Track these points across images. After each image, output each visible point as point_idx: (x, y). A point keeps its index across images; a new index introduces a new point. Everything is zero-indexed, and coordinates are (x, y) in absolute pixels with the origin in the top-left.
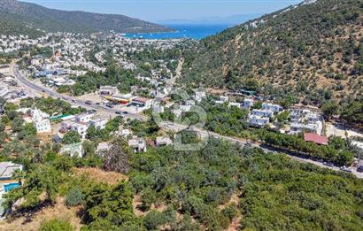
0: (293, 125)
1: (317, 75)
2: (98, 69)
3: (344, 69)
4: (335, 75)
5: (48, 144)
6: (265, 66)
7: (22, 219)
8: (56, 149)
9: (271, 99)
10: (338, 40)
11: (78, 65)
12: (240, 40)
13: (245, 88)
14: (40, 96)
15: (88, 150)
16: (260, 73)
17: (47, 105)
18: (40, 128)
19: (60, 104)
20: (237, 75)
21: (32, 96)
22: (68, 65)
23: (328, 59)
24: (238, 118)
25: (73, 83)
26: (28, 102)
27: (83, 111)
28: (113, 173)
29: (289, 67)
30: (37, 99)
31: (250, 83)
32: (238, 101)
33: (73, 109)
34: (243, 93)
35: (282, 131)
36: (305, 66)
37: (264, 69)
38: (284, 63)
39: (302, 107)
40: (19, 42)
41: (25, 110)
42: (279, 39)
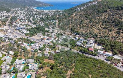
1: (95, 29)
2: (33, 26)
3: (102, 27)
4: (99, 29)
6: (81, 26)
10: (101, 18)
11: (26, 24)
12: (75, 15)
20: (74, 28)
21: (19, 37)
23: (98, 24)
28: (51, 60)
29: (88, 26)
30: (21, 38)
31: (77, 31)
32: (74, 38)
33: (33, 42)
34: (75, 34)
35: (84, 47)
36: (92, 26)
41: (20, 43)
42: (85, 16)
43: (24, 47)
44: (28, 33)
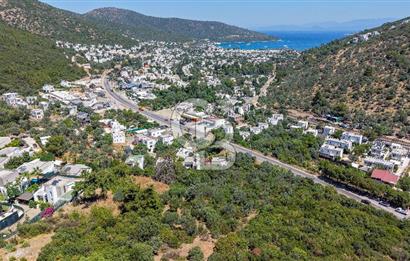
0: (368, 159)
5: (119, 154)
6: (362, 89)
7: (82, 206)
8: (124, 159)
9: (360, 127)
11: (163, 78)
13: (332, 113)
14: (122, 108)
15: (149, 162)
17: (126, 118)
18: (116, 139)
19: (137, 117)
21: (116, 108)
22: (155, 77)
24: (310, 146)
25: (154, 97)
26: (111, 114)
27: (156, 125)
28: (161, 183)
29: (391, 92)
30: (119, 111)
31: (339, 108)
32: (317, 128)
35: (355, 166)
37: (360, 93)
38: (387, 86)
39: (393, 140)
40: (114, 52)
41: (106, 121)
44: (150, 98)
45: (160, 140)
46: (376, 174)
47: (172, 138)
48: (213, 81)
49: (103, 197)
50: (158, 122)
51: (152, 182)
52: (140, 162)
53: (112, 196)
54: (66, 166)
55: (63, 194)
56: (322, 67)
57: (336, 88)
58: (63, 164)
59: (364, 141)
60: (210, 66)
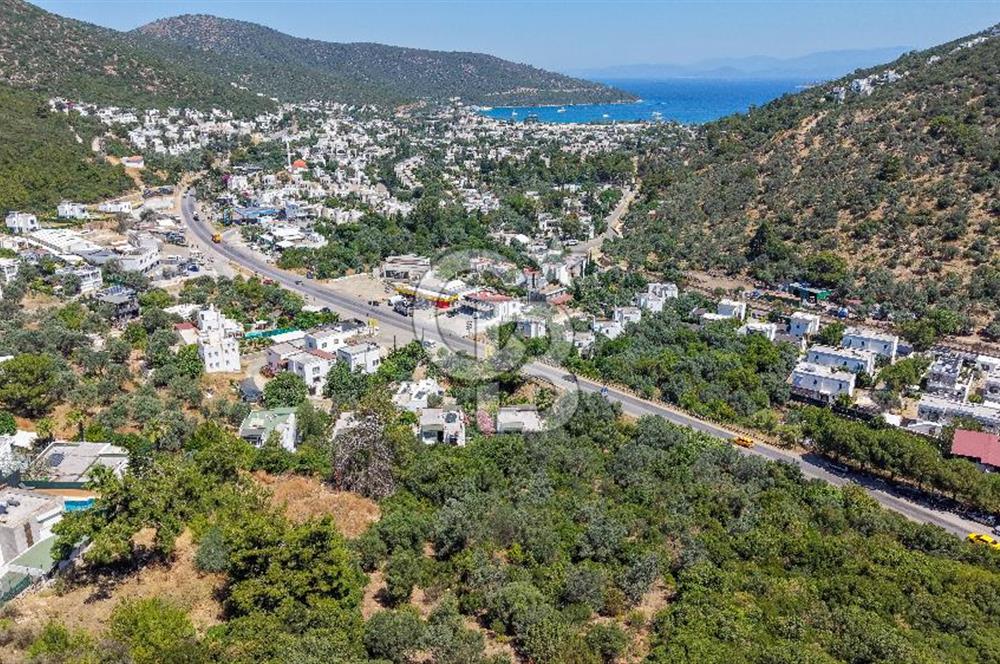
0: (927, 400)
2: (394, 206)
5: (222, 403)
6: (876, 216)
7: (88, 591)
9: (883, 315)
11: (345, 193)
12: (814, 132)
13: (804, 279)
14: (231, 274)
15: (310, 428)
16: (857, 235)
17: (245, 300)
18: (214, 360)
19: (275, 298)
20: (787, 237)
21: (214, 274)
22: (319, 191)
24: (762, 368)
25: (321, 242)
26: (201, 292)
27: (329, 319)
28: (349, 496)
29: (952, 220)
30: (224, 282)
31: (823, 266)
32: (773, 318)
33: (307, 315)
34: (797, 292)
35: (892, 419)
37: (874, 225)
38: (941, 206)
39: (977, 348)
40: (208, 127)
41: (185, 311)
42: (933, 133)
43: (197, 347)
44: (311, 245)
45: (343, 359)
46: (964, 443)
47: (375, 355)
48: (480, 201)
49: (161, 557)
50: (334, 309)
51: (325, 494)
52: (284, 428)
53: (193, 553)
54: (51, 450)
55: (23, 549)
56: (763, 160)
57: (808, 213)
58: (41, 443)
59: (902, 352)
60: (467, 163)
